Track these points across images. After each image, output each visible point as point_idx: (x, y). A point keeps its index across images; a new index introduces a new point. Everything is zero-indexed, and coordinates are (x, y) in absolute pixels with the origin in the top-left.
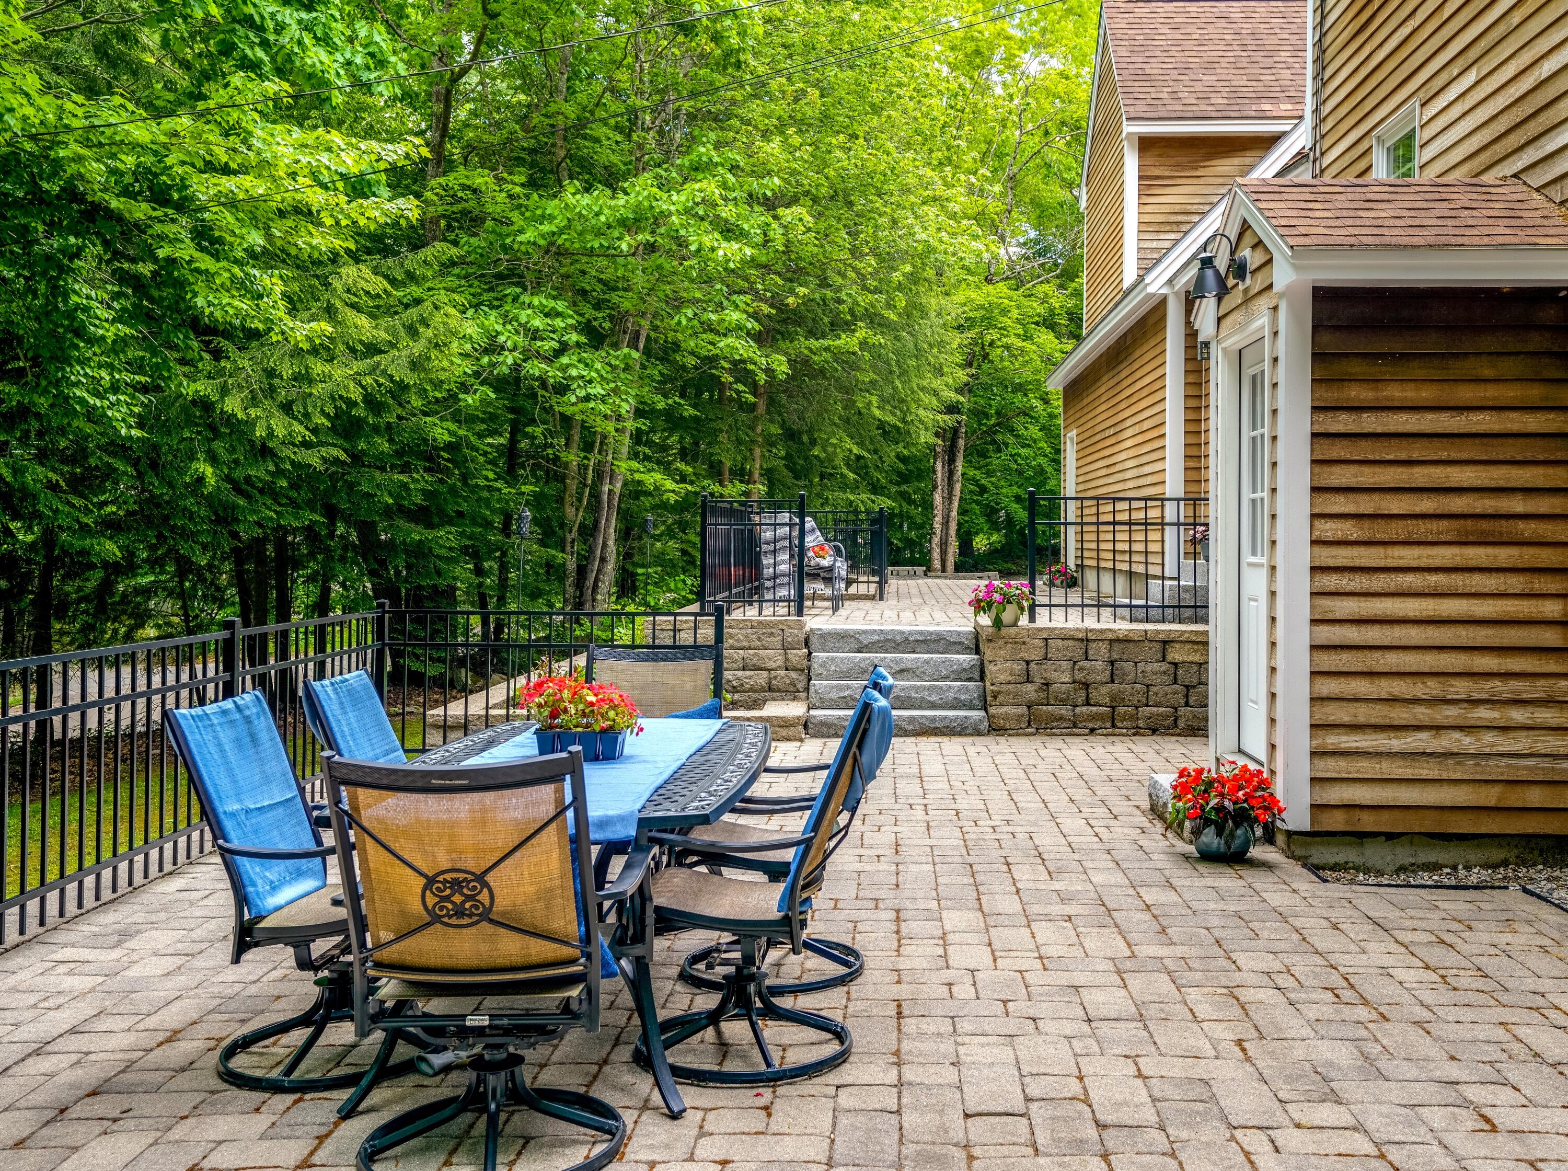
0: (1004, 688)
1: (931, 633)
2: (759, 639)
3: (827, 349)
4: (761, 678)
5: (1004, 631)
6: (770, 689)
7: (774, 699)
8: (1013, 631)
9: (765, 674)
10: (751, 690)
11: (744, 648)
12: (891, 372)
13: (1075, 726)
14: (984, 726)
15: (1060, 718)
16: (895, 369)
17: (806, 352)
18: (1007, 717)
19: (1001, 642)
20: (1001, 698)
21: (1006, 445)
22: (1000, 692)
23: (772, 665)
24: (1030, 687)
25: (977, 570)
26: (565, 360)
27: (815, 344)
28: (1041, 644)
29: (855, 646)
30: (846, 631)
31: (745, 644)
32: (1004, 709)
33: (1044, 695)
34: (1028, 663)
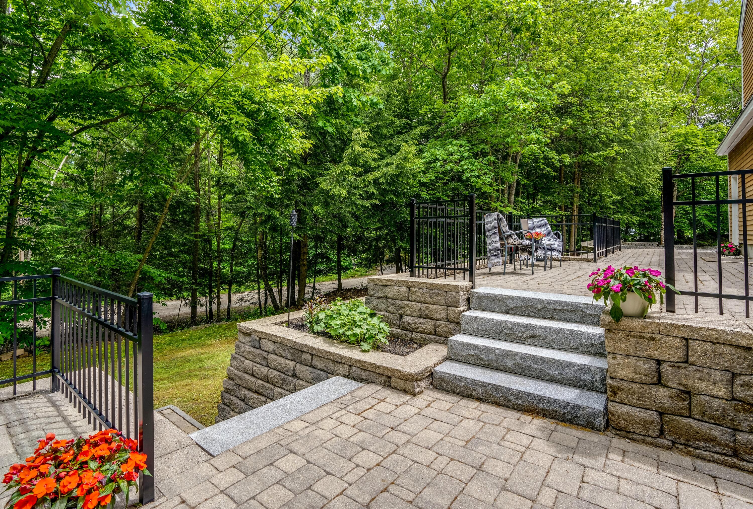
0: (626, 385)
1: (567, 304)
2: (431, 297)
3: (600, 156)
4: (429, 325)
5: (625, 323)
6: (435, 334)
7: (437, 342)
8: (637, 323)
9: (432, 322)
10: (423, 332)
11: (421, 302)
12: (633, 163)
13: (736, 454)
14: (600, 421)
15: (712, 440)
16: (635, 161)
17: (591, 158)
18: (629, 418)
19: (622, 335)
20: (621, 396)
21: (700, 194)
22: (620, 389)
23: (437, 316)
24: (661, 391)
25: (686, 244)
26: (463, 163)
27: (593, 154)
28: (679, 343)
29: (503, 308)
30: (496, 296)
31: (422, 299)
32: (625, 409)
33: (683, 404)
34: (659, 362)
